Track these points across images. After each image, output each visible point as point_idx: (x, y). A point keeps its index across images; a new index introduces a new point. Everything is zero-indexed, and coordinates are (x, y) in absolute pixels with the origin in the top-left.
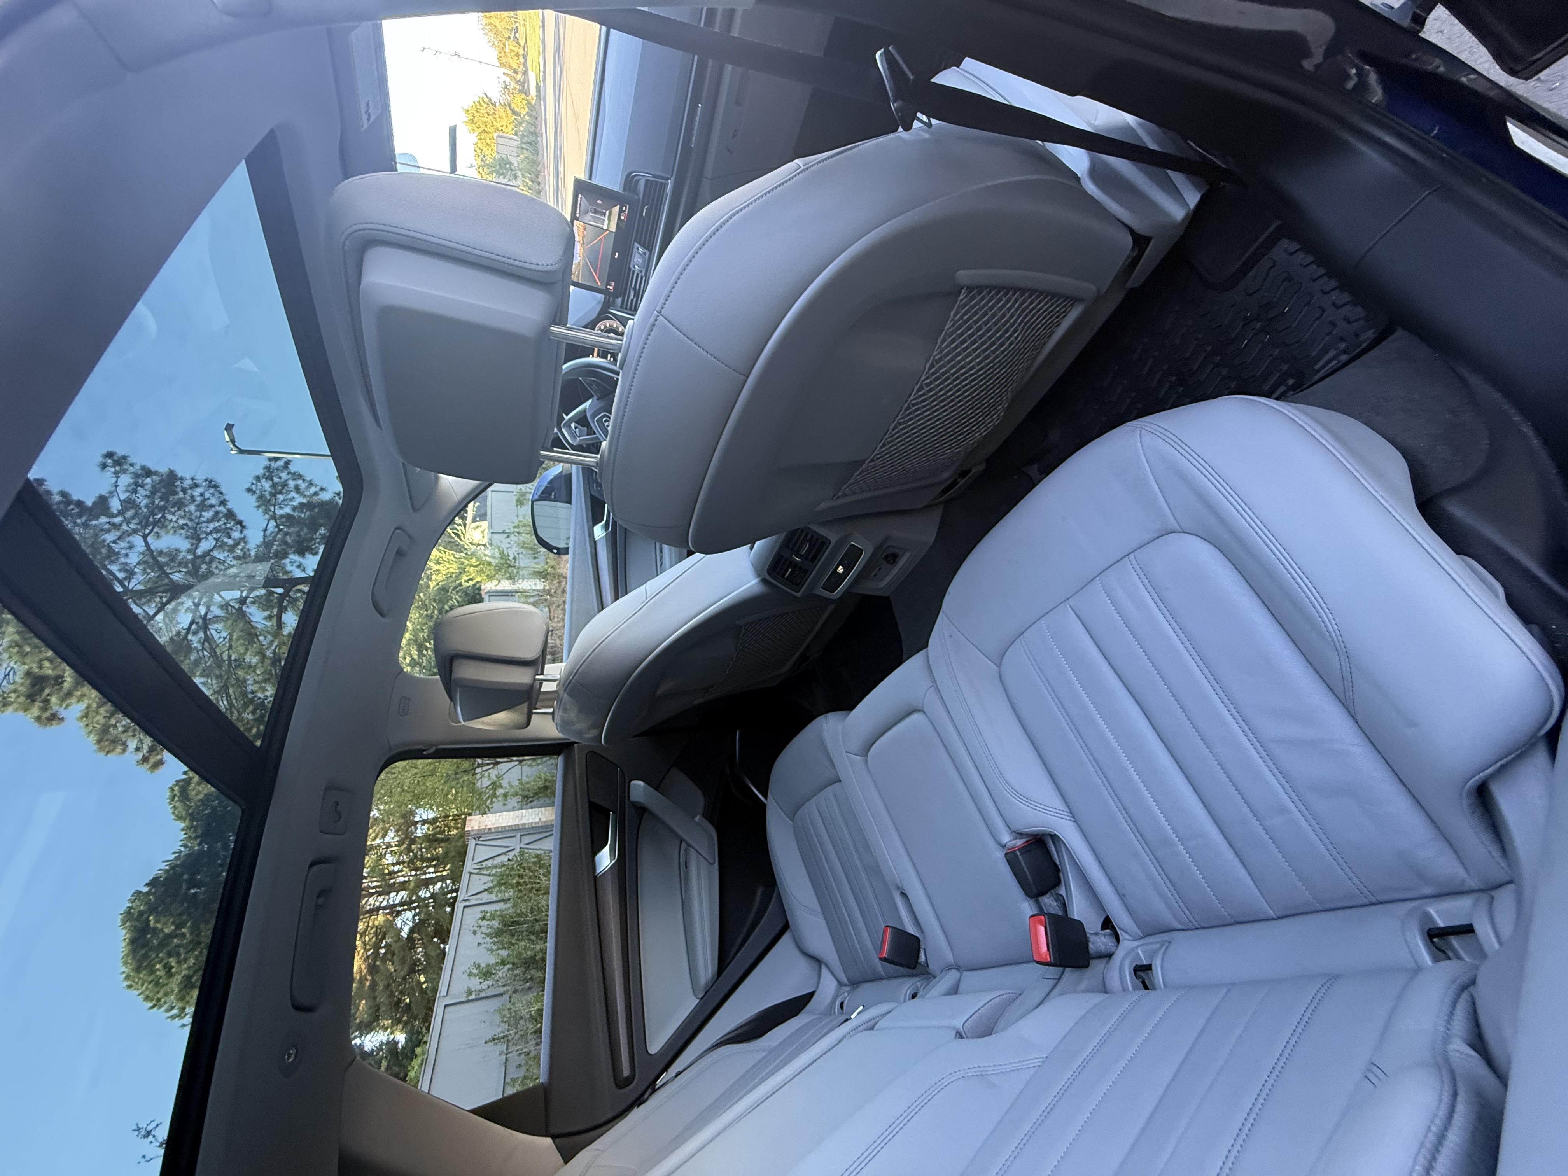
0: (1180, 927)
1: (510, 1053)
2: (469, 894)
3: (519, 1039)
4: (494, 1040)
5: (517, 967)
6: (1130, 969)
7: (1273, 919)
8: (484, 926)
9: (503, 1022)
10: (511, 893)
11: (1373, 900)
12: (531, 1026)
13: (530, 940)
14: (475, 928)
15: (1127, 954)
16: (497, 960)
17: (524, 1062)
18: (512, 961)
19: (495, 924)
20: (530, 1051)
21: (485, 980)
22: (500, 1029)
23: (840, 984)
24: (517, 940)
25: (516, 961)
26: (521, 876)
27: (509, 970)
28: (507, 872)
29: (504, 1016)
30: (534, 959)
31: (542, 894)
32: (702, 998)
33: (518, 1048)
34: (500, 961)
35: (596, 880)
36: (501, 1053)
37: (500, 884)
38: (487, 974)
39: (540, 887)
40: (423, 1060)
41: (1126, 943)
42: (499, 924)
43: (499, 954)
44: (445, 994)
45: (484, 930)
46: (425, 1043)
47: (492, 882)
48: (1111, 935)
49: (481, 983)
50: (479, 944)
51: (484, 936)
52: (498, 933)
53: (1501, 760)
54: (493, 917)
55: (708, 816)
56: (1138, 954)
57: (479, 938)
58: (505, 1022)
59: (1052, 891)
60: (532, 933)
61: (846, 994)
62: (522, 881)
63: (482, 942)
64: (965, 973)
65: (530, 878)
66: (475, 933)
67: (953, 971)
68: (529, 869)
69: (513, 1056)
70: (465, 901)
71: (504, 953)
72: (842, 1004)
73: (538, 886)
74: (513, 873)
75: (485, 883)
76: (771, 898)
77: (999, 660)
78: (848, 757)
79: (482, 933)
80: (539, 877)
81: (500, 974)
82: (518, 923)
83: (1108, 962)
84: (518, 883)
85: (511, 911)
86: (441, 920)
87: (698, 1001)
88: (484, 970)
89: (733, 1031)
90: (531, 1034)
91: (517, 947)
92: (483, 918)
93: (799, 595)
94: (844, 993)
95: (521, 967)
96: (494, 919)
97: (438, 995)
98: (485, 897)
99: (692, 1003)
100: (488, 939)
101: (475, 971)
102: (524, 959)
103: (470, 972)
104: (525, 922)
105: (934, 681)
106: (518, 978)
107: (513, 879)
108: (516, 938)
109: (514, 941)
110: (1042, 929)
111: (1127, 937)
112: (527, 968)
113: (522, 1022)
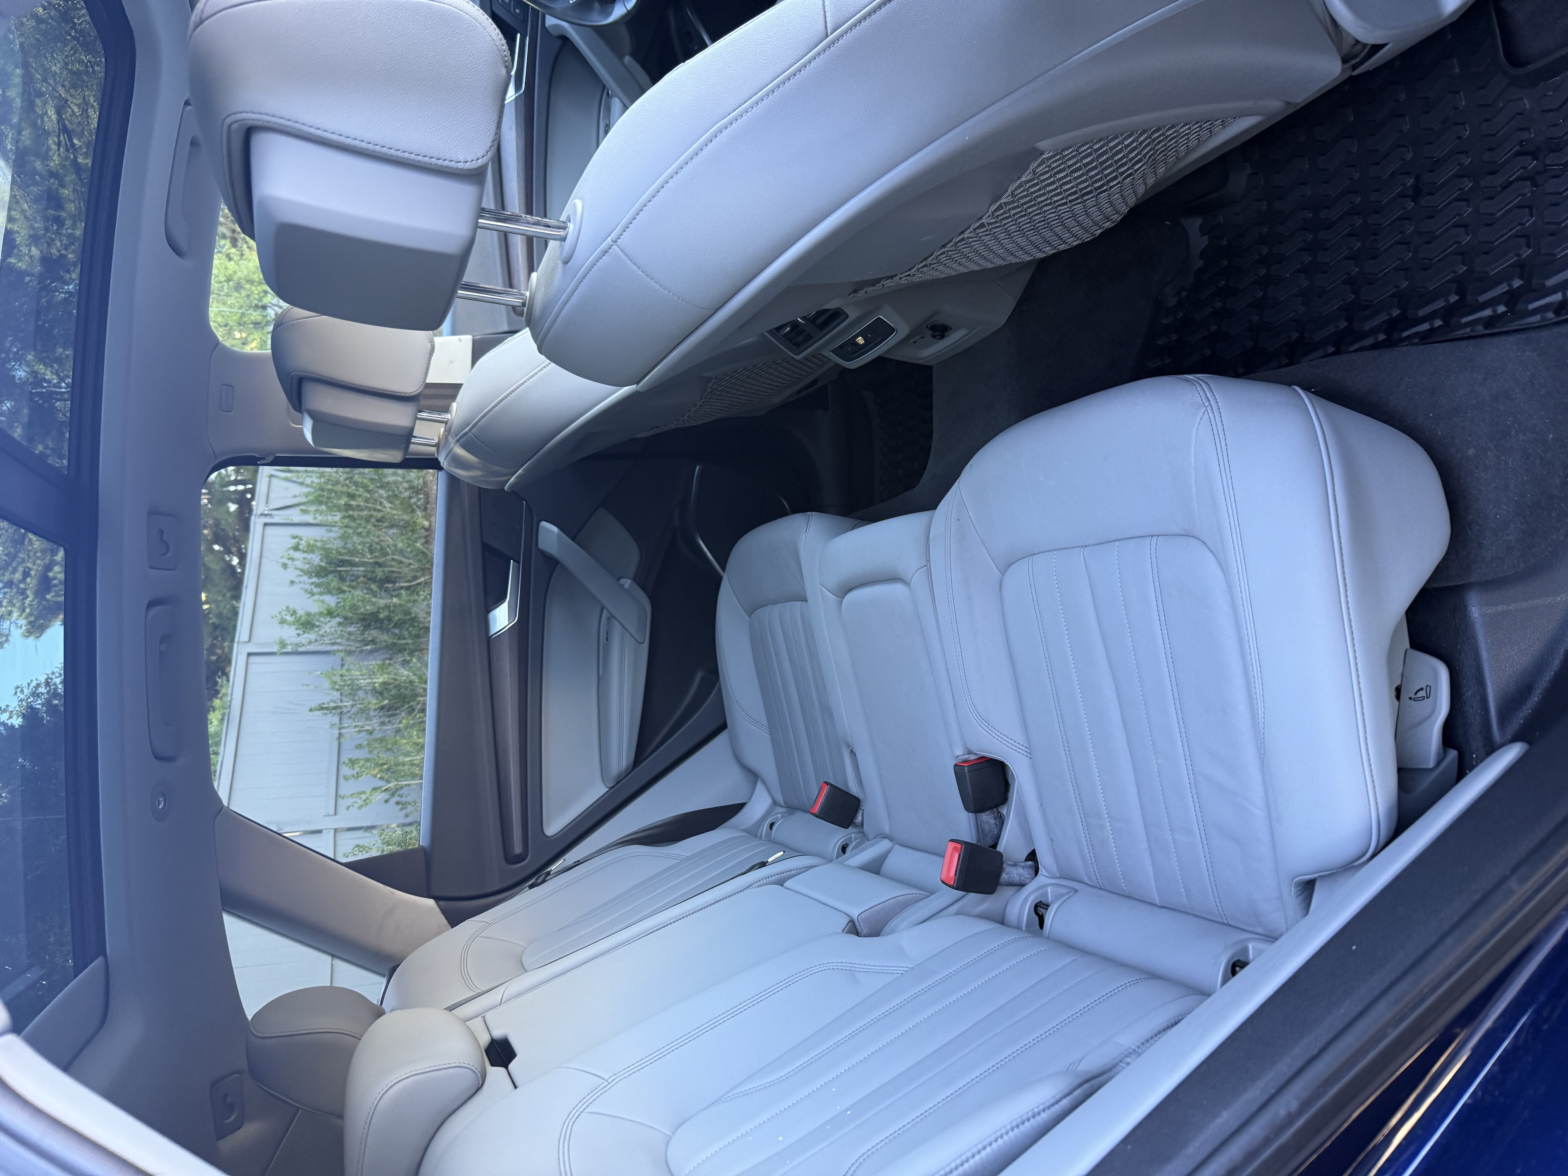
0: (1089, 882)
1: (344, 728)
2: (272, 506)
3: (357, 713)
4: (322, 709)
5: (352, 623)
6: (1033, 901)
7: (1156, 905)
8: (297, 560)
9: (333, 689)
10: (337, 517)
11: (1225, 921)
12: (374, 701)
13: (369, 589)
14: (286, 561)
15: (1037, 890)
16: (322, 610)
17: (366, 743)
18: (344, 613)
19: (316, 559)
20: (374, 730)
21: (304, 632)
22: (330, 698)
23: (775, 803)
24: (349, 586)
25: (350, 615)
26: (352, 496)
27: (340, 624)
28: (330, 487)
29: (335, 683)
30: (377, 616)
31: (386, 527)
32: (611, 788)
33: (357, 724)
34: (325, 612)
35: (489, 642)
36: (333, 725)
37: (318, 501)
38: (307, 624)
39: (383, 517)
40: (223, 715)
41: (1042, 879)
42: (321, 560)
43: (323, 602)
44: (247, 639)
45: (299, 564)
46: (225, 695)
47: (307, 495)
48: (1031, 867)
49: (299, 635)
50: (292, 582)
51: (299, 572)
52: (320, 572)
53: (1321, 872)
54: (311, 549)
55: (640, 581)
56: (1047, 892)
57: (292, 574)
58: (338, 690)
59: (995, 809)
60: (373, 580)
61: (779, 815)
62: (353, 503)
63: (297, 580)
64: (897, 847)
65: (367, 500)
66: (285, 566)
67: (887, 840)
68: (365, 487)
69: (349, 733)
70: (266, 515)
71: (331, 601)
72: (772, 825)
73: (379, 515)
74: (338, 488)
75: (295, 496)
76: (711, 692)
77: (1005, 567)
78: (821, 590)
79: (296, 569)
80: (381, 504)
81: (327, 628)
82: (352, 564)
83: (1018, 891)
84: (348, 507)
85: (338, 544)
86: (223, 522)
87: (607, 789)
88: (303, 619)
89: (644, 831)
90: (375, 710)
91: (350, 596)
92: (296, 548)
93: (798, 357)
94: (778, 814)
95: (357, 623)
96: (312, 551)
97: (236, 640)
98: (295, 516)
99: (599, 790)
100: (305, 578)
101: (289, 618)
102: (362, 614)
103: (282, 619)
104: (363, 564)
105: (928, 560)
106: (353, 637)
107: (339, 498)
108: (348, 583)
109: (345, 588)
110: (957, 855)
111: (1045, 873)
112: (367, 627)
113: (361, 694)
